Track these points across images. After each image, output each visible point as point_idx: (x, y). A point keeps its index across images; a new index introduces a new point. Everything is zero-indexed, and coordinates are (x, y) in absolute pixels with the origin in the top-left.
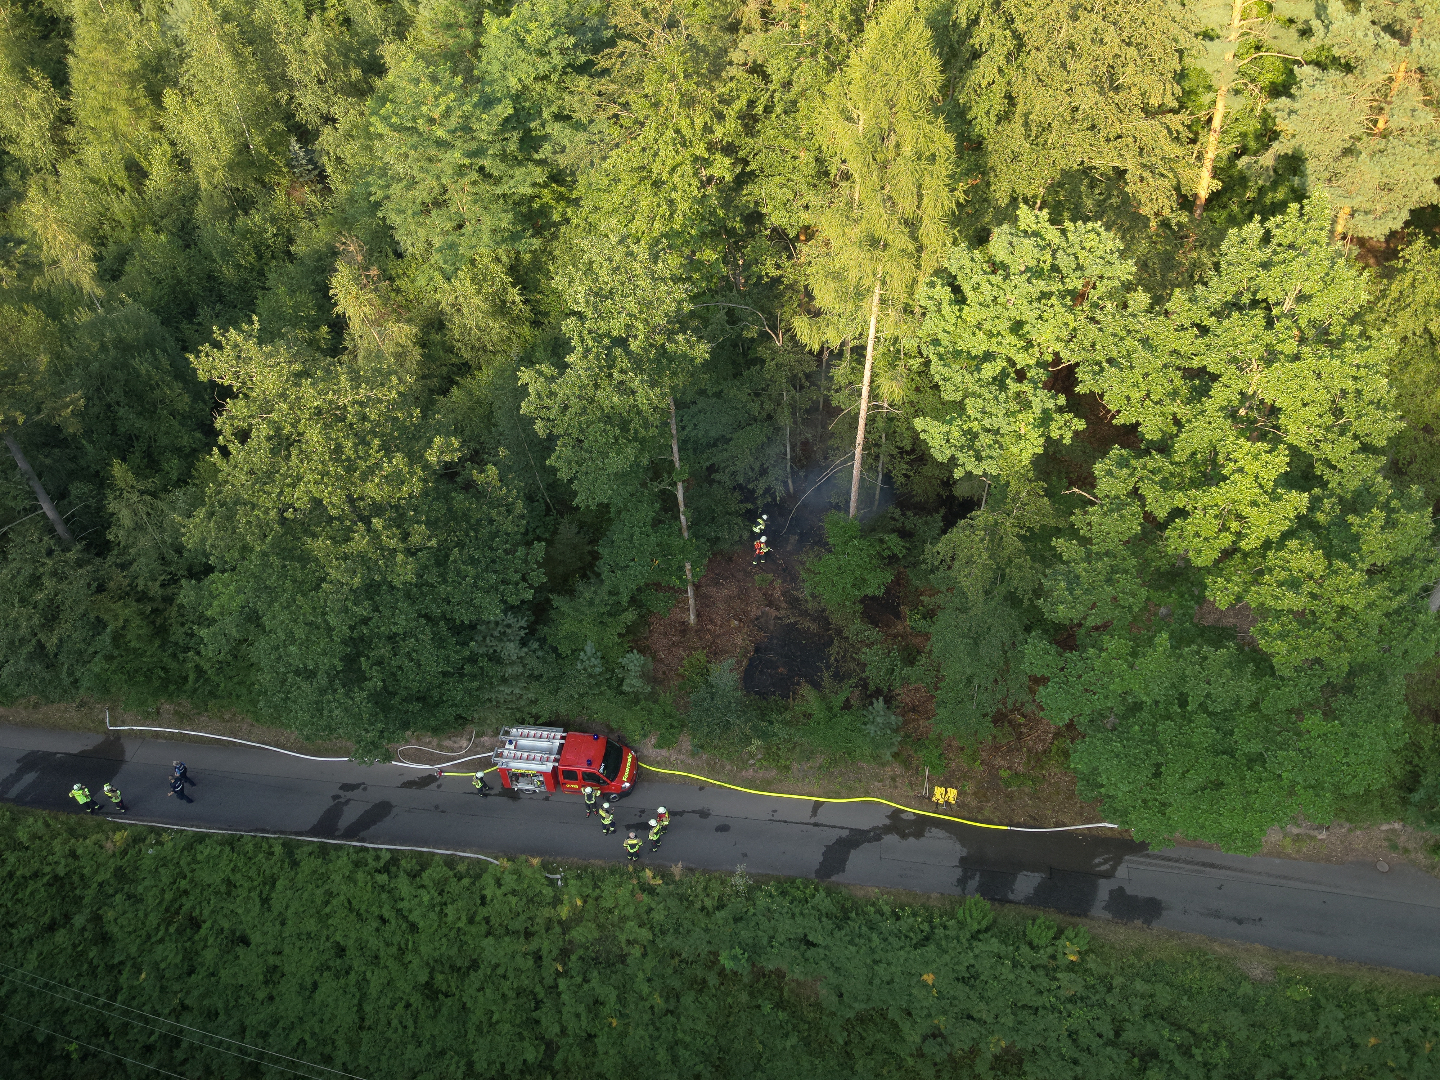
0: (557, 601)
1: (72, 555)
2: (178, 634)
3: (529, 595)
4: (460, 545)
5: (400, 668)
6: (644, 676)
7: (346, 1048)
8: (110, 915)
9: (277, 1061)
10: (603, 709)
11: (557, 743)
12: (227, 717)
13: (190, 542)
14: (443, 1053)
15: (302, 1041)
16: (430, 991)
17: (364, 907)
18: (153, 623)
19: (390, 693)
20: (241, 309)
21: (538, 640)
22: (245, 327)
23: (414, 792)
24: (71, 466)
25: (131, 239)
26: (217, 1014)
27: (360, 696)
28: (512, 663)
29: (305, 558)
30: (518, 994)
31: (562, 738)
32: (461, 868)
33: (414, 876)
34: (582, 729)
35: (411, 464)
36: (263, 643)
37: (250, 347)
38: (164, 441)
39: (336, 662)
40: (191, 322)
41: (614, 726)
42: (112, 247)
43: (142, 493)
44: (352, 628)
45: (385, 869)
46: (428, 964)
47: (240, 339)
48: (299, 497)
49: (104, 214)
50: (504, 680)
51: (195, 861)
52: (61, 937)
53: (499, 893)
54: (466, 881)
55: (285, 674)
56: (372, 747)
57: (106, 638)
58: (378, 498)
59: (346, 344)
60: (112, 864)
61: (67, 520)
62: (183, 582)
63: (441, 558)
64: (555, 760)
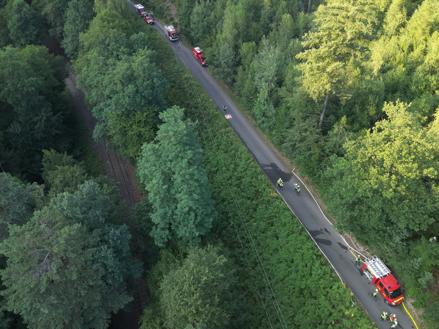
0: (423, 238)
1: (318, 130)
2: (323, 164)
3: (417, 230)
4: (411, 200)
5: (364, 216)
6: (428, 282)
7: (275, 281)
8: (260, 207)
9: (261, 267)
10: (407, 279)
11: (385, 274)
12: (316, 191)
13: (344, 146)
14: (291, 306)
15: (269, 269)
16: (301, 291)
17: (305, 258)
18: (320, 158)
19: (356, 219)
20: (408, 99)
21: (407, 244)
22: (406, 104)
23: (339, 247)
24: (335, 111)
25: (395, 65)
26: (260, 246)
27: (348, 213)
28: (394, 242)
29: (366, 171)
30: (318, 316)
31: (388, 274)
32: (333, 275)
33: (322, 264)
34: (396, 277)
35: (417, 169)
36: (338, 182)
37: (402, 110)
38: (360, 119)
39: (351, 201)
40: (392, 95)
41: (406, 286)
42: (389, 65)
43: (344, 127)
44: (362, 196)
45: (317, 256)
46: (306, 285)
47: (402, 106)
48: (380, 155)
49: (394, 55)
50: (387, 244)
51: (283, 213)
52: (249, 202)
53: (336, 290)
54: (331, 279)
55: (337, 193)
56: (340, 227)
57: (308, 153)
58: (400, 171)
59: (429, 125)
60: (269, 198)
61: (323, 122)
62: (335, 154)
63: (401, 199)
64: (381, 277)
